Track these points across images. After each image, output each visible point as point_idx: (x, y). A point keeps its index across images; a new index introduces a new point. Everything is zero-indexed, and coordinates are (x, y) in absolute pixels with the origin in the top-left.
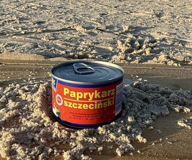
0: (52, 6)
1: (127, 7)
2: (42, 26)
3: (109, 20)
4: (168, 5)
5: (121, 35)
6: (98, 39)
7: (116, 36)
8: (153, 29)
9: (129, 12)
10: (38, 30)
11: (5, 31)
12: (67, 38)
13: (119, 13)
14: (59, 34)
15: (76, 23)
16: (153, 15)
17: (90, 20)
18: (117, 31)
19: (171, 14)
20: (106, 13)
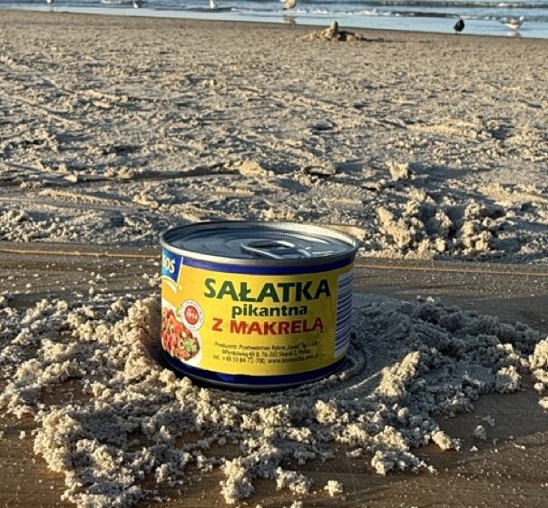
0: (158, 101)
1: (393, 108)
2: (129, 159)
3: (341, 145)
4: (524, 102)
5: (387, 190)
6: (314, 203)
7: (371, 195)
8: (484, 173)
9: (401, 122)
10: (120, 173)
11: (16, 174)
12: (215, 198)
13: (372, 125)
14: (186, 185)
15: (238, 152)
16: (480, 132)
17: (281, 143)
18: (370, 179)
19: (538, 131)
20: (330, 125)
